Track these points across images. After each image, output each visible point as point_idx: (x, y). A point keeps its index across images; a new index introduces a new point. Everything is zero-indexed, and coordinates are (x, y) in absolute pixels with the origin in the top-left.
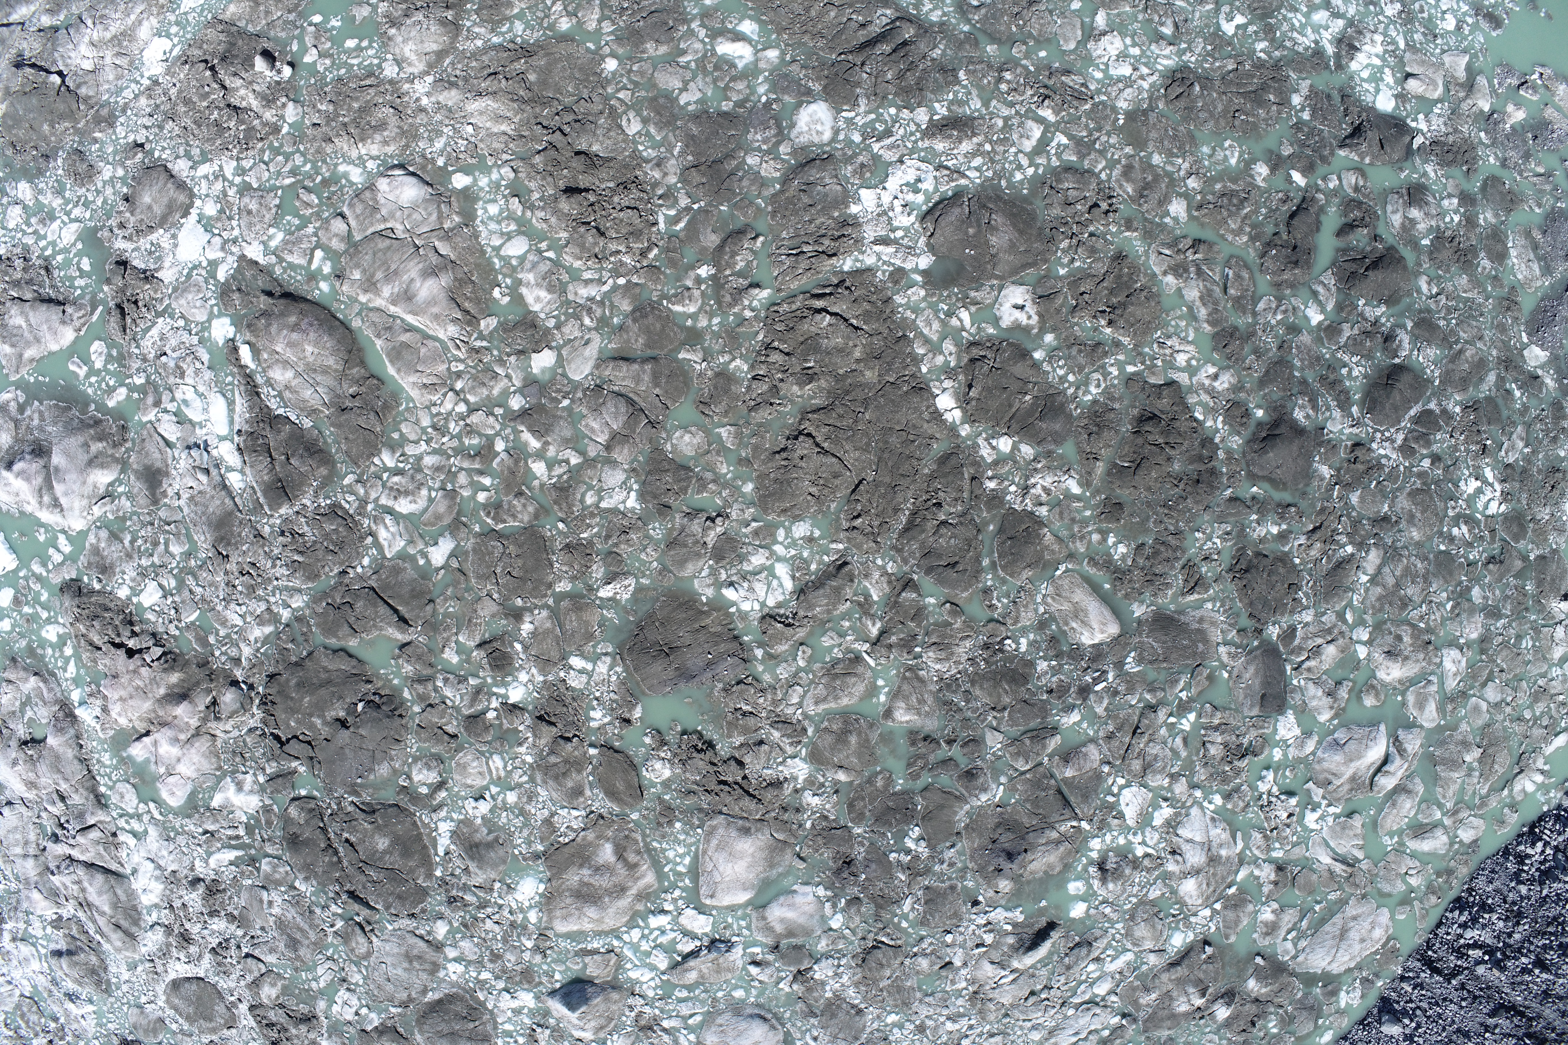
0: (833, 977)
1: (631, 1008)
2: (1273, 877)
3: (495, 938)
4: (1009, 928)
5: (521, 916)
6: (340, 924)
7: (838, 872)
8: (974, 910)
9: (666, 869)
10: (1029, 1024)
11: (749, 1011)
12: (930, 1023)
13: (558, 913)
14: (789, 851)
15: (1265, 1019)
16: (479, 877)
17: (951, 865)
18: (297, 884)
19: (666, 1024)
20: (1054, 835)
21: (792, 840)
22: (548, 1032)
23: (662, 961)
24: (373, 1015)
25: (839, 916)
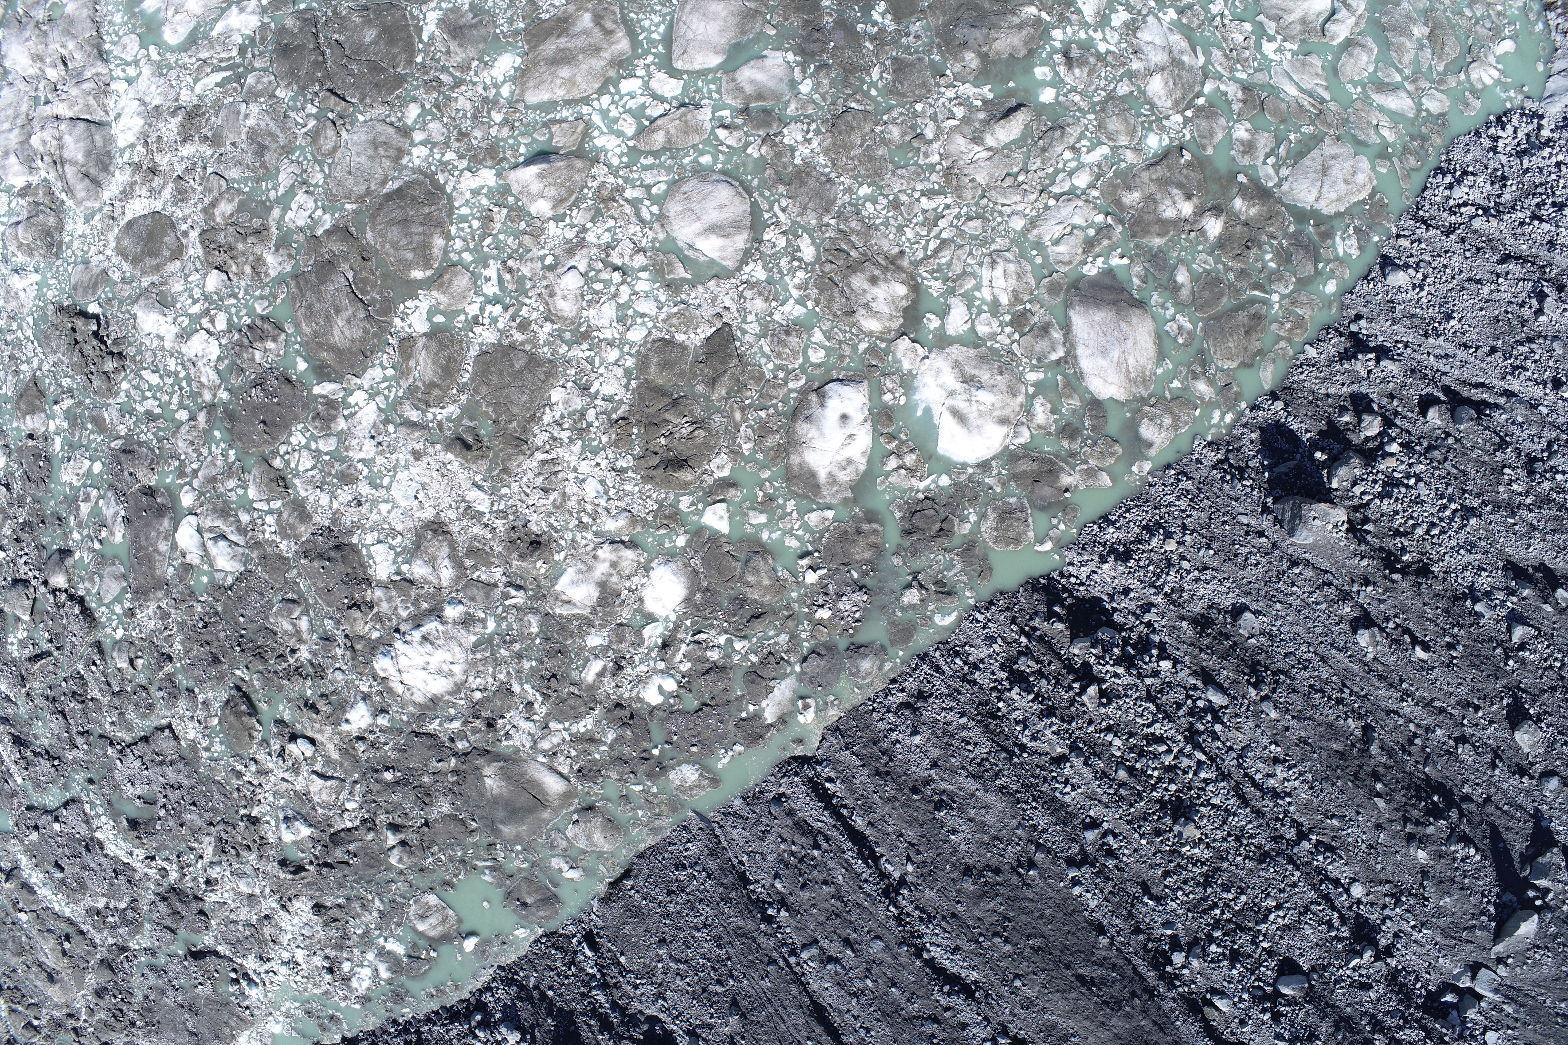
0: (802, 143)
1: (594, 178)
2: (1240, 94)
3: (465, 116)
4: (979, 103)
5: (494, 91)
6: (312, 123)
7: (807, 39)
8: (942, 81)
9: (641, 37)
10: (1007, 210)
11: (715, 177)
12: (904, 198)
13: (531, 84)
14: (760, 18)
15: (1260, 247)
16: (459, 56)
17: (917, 37)
18: (278, 93)
19: (629, 194)
20: (1016, 20)
21: (764, 9)
22: (505, 211)
23: (629, 127)
24: (327, 217)
25: (808, 81)
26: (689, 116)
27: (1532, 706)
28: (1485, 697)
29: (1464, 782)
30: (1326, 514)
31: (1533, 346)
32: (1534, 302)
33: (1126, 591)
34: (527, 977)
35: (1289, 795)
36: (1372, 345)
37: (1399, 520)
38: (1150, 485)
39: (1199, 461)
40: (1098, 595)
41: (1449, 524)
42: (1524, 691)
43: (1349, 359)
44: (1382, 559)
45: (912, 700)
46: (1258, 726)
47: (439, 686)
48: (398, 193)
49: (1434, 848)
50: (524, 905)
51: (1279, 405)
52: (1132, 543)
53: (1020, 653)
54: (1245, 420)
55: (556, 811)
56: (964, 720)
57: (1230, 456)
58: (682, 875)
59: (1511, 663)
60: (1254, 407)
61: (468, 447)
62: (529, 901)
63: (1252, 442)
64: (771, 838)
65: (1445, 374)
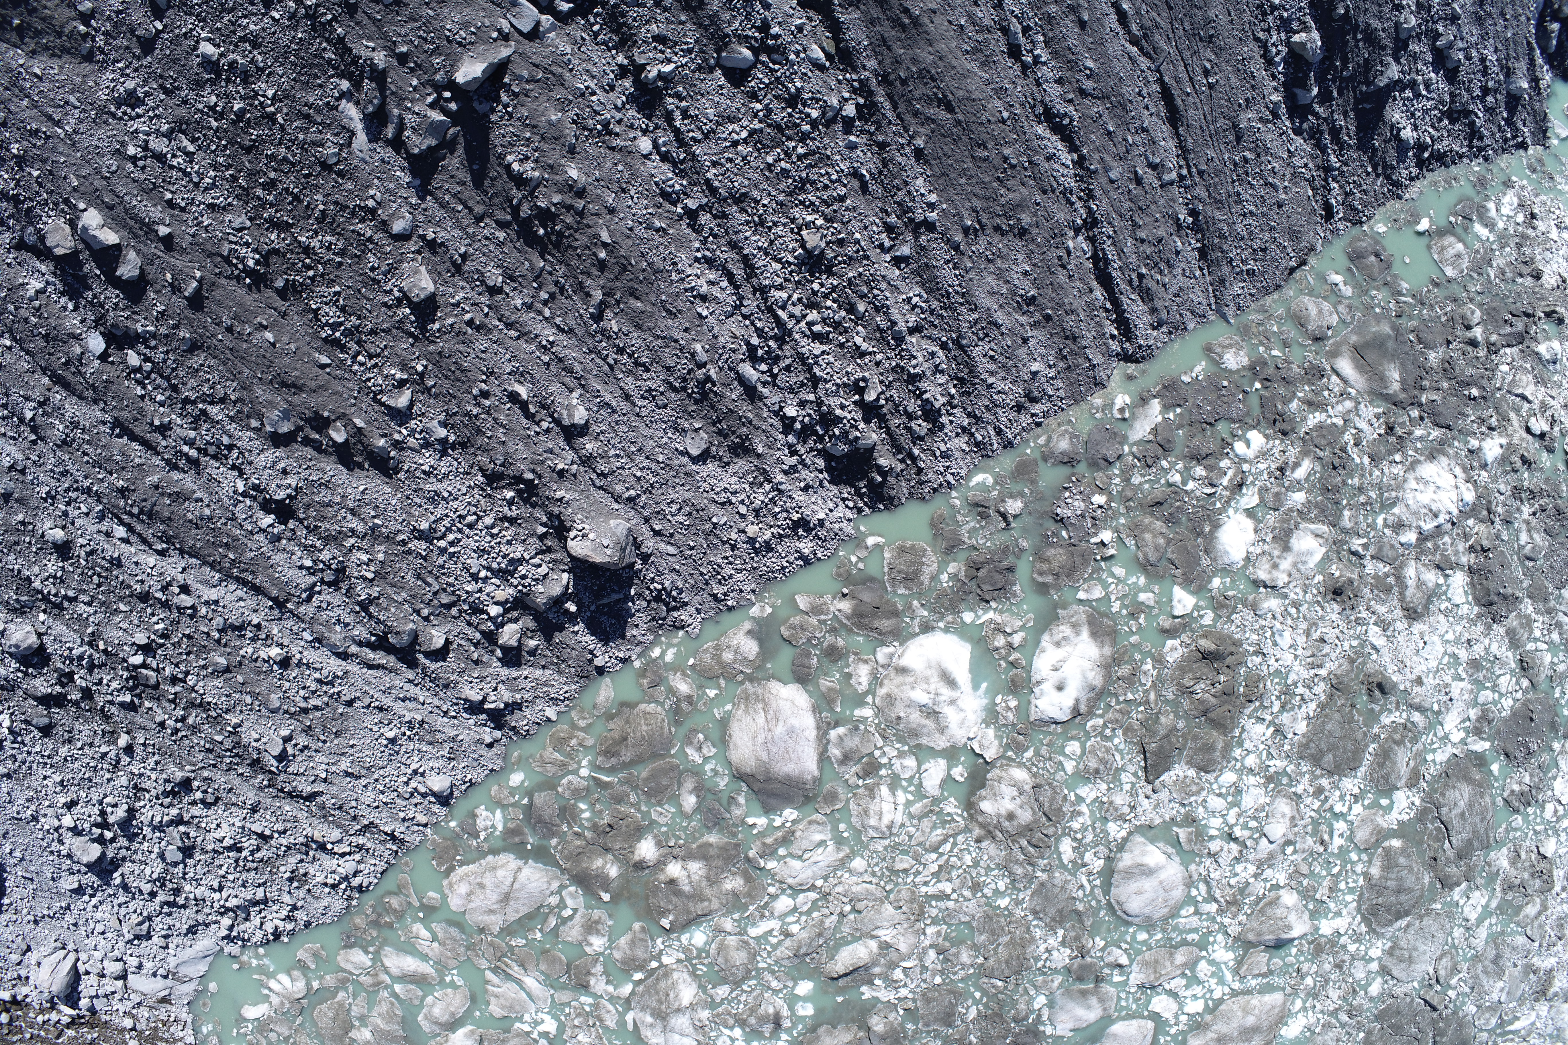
26: (1152, 977)
27: (406, 317)
28: (458, 334)
29: (501, 244)
30: (595, 550)
31: (303, 705)
32: (290, 751)
33: (806, 489)
34: (1382, 186)
35: (697, 260)
36: (484, 716)
37: (508, 534)
38: (753, 591)
39: (698, 611)
40: (832, 487)
41: (453, 525)
42: (411, 335)
43: (515, 703)
44: (537, 495)
45: (1028, 404)
46: (715, 337)
47: (1428, 470)
48: (1399, 916)
49: (557, 177)
50: (1377, 255)
51: (599, 662)
52: (787, 536)
53: (922, 439)
54: (639, 649)
55: (1345, 341)
56: (990, 380)
57: (664, 614)
58: (1251, 265)
59: (420, 368)
60: (625, 661)
61: (1380, 687)
62: (1373, 258)
63: (637, 626)
64: (1173, 289)
65: (410, 681)
